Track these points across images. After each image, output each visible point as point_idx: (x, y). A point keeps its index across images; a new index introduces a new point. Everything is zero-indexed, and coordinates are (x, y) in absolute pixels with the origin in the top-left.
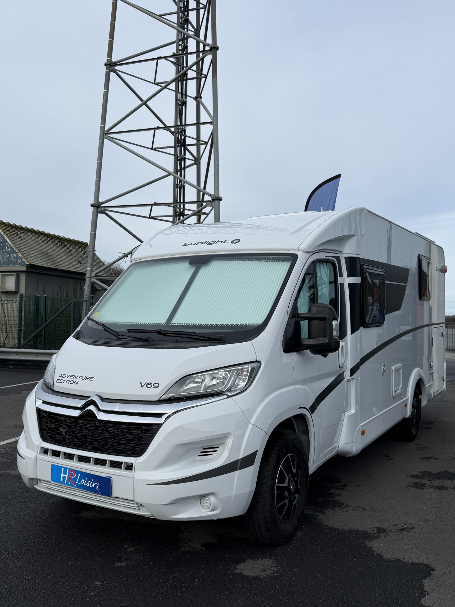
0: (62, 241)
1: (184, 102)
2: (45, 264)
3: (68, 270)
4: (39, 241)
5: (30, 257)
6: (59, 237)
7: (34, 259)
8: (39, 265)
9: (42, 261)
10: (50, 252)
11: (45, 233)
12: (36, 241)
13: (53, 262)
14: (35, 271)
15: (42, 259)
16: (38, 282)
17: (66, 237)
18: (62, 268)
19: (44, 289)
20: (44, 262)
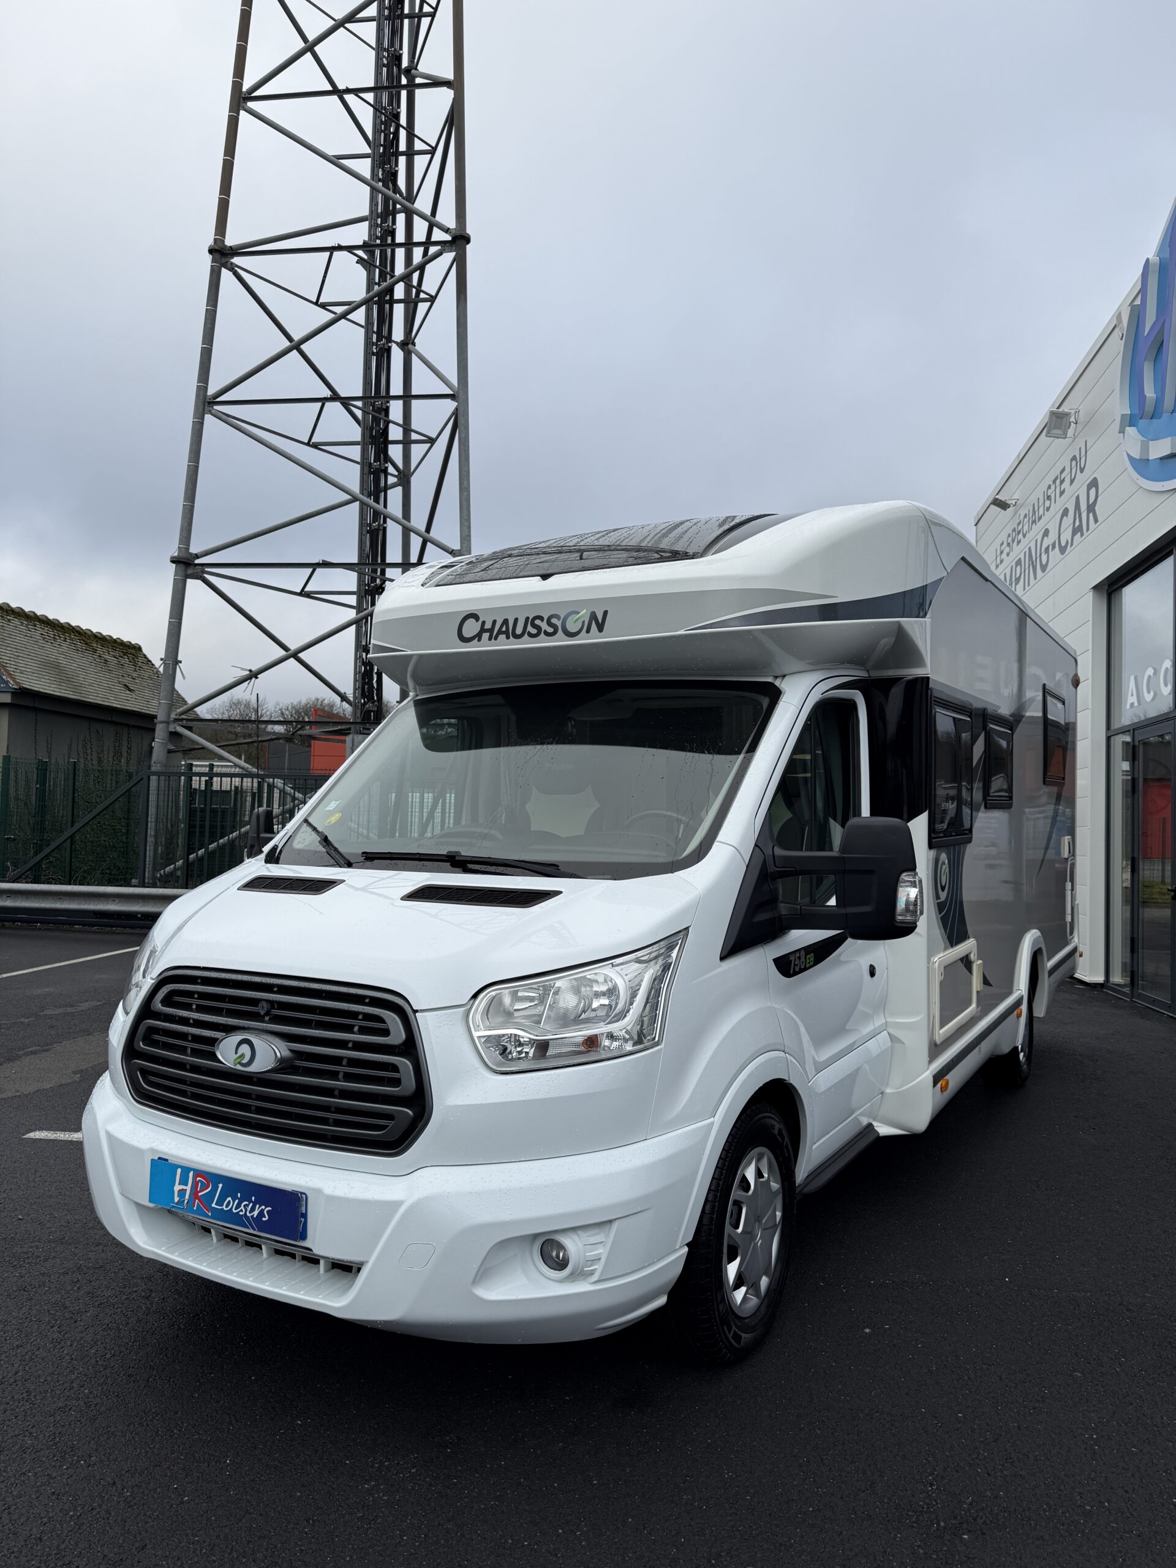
0: (85, 639)
1: (386, 349)
2: (55, 689)
3: (104, 703)
4: (37, 635)
5: (21, 673)
6: (78, 629)
7: (30, 677)
8: (41, 690)
9: (48, 681)
10: (63, 662)
11: (49, 620)
12: (31, 637)
13: (72, 686)
14: (30, 704)
15: (47, 677)
16: (36, 730)
17: (94, 631)
18: (91, 699)
19: (49, 746)
20: (53, 686)
